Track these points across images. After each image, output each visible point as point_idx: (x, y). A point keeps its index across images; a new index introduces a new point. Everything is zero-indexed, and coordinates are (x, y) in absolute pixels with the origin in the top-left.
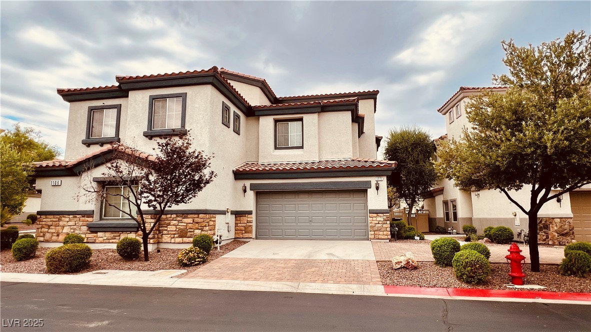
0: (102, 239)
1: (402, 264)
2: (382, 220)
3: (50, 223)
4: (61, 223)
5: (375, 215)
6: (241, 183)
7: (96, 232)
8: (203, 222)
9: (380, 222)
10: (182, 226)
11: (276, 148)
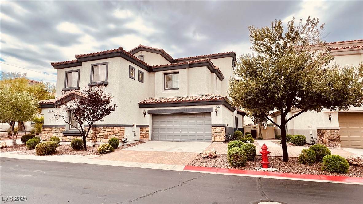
0: (69, 139)
1: (207, 155)
2: (219, 130)
3: (48, 131)
4: (52, 131)
5: (215, 128)
6: (143, 110)
7: (66, 136)
8: (116, 131)
9: (218, 132)
10: (106, 133)
11: (165, 89)
